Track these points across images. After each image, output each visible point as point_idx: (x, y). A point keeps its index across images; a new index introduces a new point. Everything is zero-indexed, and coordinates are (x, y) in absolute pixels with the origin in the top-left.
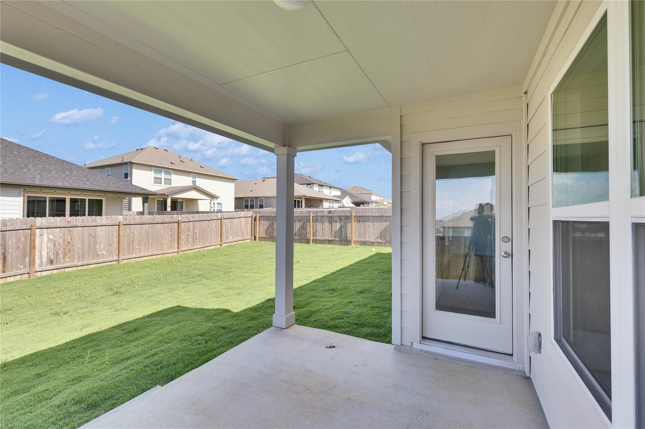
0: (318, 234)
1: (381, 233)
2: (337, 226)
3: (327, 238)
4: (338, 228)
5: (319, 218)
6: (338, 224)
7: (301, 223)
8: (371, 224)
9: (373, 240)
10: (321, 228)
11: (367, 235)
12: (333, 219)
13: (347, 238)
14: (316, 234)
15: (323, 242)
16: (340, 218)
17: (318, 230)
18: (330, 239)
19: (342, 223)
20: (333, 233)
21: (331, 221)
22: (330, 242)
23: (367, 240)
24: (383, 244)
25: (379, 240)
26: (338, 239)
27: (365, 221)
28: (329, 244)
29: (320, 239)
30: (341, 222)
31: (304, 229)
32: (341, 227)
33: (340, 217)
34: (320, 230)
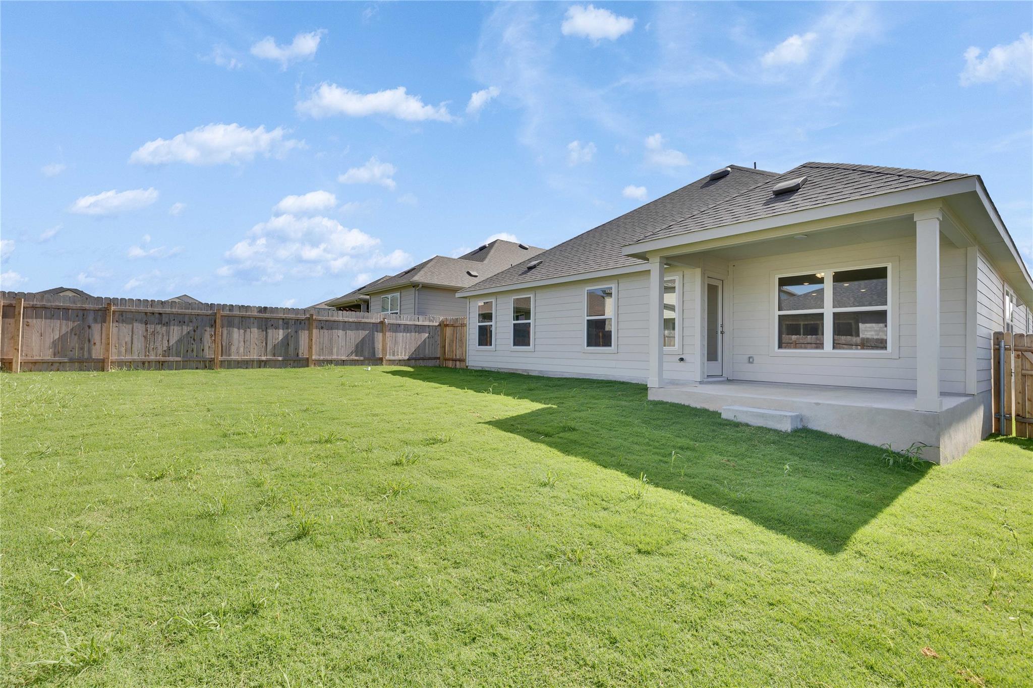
0: (234, 349)
1: (357, 346)
2: (281, 334)
3: (255, 357)
4: (280, 339)
5: (236, 321)
6: (281, 332)
7: (186, 329)
8: (341, 333)
9: (344, 358)
10: (242, 340)
11: (335, 350)
12: (270, 324)
13: (298, 356)
14: (229, 350)
15: (246, 364)
16: (286, 323)
17: (235, 342)
18: (264, 358)
19: (290, 330)
20: (270, 347)
21: (266, 325)
22: (261, 364)
23: (334, 357)
24: (359, 362)
25: (354, 357)
26: (280, 358)
27: (332, 329)
28: (260, 367)
29: (239, 359)
30: (287, 328)
31: (194, 340)
32: (286, 338)
33: (285, 321)
34: (239, 342)
